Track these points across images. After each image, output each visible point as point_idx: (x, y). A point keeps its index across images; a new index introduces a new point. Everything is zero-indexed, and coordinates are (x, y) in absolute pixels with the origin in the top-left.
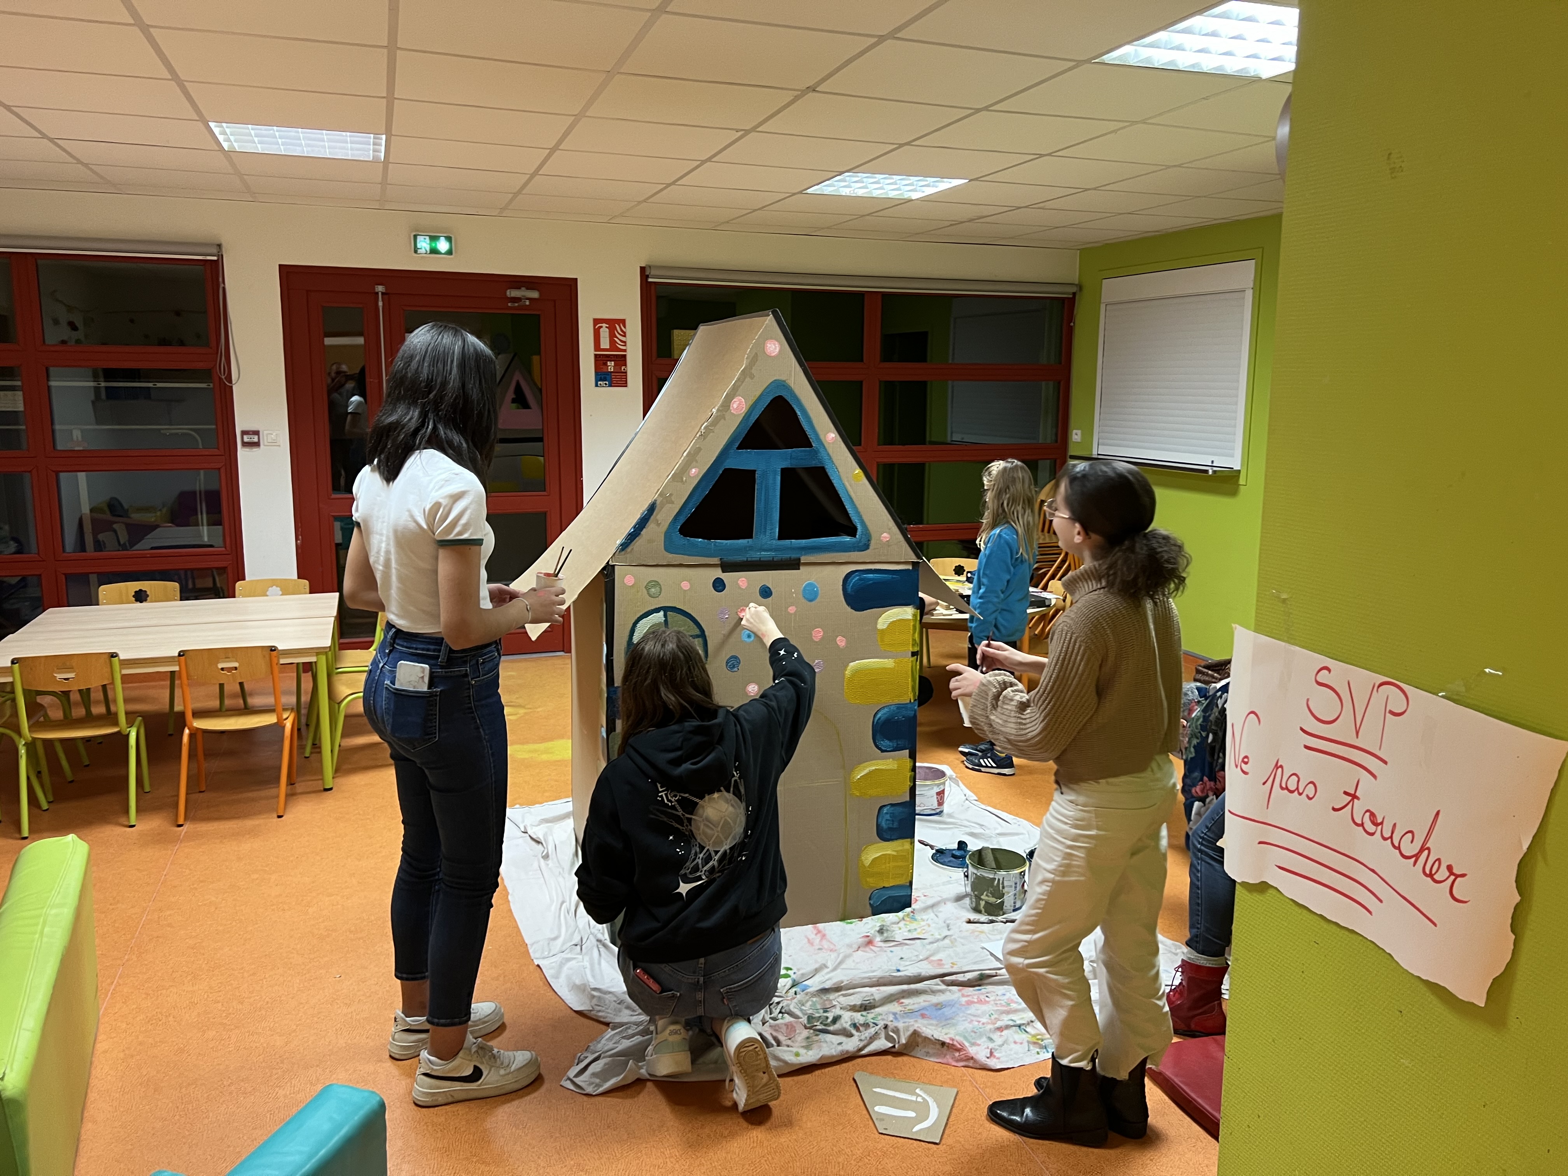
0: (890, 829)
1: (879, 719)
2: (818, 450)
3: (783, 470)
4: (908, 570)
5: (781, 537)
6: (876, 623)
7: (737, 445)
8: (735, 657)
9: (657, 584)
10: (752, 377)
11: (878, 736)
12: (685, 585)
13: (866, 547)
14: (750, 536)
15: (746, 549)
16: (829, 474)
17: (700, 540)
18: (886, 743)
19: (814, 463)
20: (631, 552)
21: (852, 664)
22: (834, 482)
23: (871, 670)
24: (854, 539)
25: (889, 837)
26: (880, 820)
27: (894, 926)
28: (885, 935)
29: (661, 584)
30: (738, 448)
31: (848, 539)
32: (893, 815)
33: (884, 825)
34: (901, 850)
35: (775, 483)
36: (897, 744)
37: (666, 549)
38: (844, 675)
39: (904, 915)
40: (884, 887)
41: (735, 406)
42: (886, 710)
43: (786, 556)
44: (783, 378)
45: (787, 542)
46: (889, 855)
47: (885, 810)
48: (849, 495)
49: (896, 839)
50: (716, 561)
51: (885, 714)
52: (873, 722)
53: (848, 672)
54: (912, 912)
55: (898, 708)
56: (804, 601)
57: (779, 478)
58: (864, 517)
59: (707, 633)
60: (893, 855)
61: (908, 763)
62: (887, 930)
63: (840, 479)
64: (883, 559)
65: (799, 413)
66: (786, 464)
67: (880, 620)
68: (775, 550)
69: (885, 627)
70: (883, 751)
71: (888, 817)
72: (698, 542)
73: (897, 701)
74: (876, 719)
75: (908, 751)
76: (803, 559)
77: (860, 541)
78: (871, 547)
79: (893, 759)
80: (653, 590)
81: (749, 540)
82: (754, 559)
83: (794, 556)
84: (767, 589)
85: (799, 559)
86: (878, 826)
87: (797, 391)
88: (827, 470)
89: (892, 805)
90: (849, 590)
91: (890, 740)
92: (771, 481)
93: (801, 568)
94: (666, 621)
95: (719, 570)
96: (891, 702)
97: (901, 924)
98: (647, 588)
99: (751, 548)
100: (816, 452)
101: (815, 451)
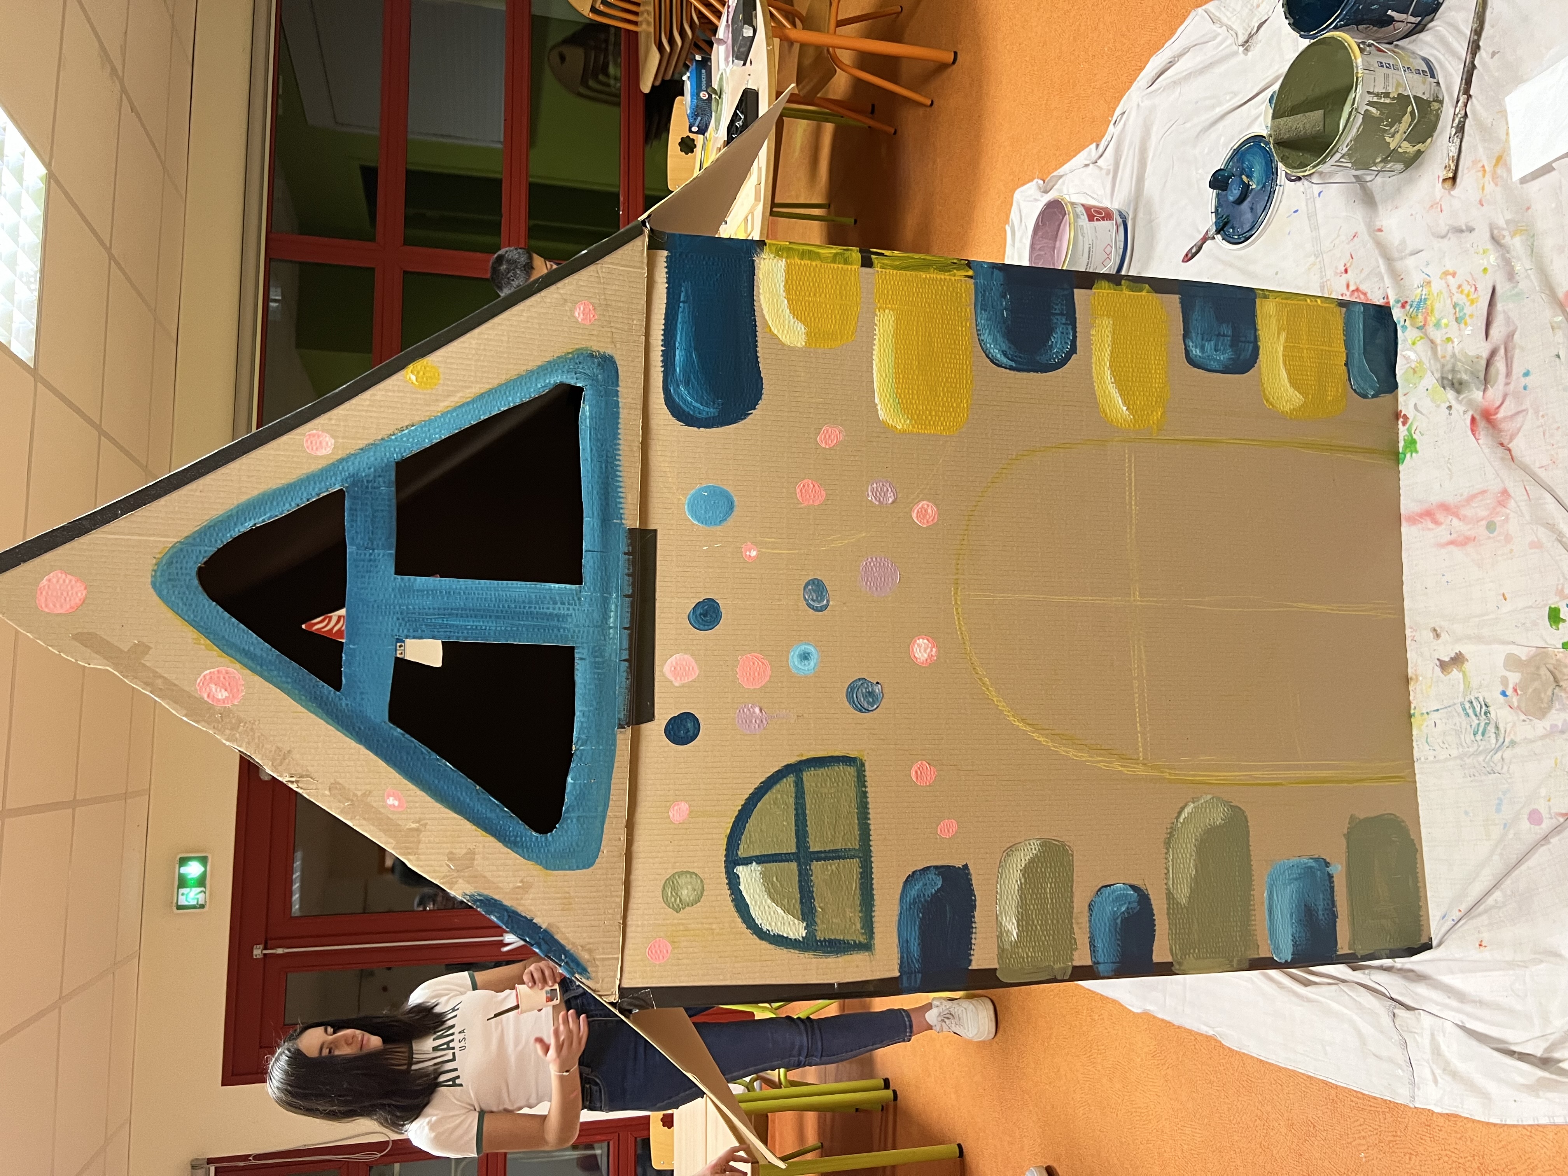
0: (1234, 344)
1: (1005, 354)
2: (350, 476)
3: (401, 570)
4: (669, 259)
5: (578, 580)
6: (792, 349)
7: (327, 689)
8: (851, 690)
9: (671, 884)
10: (142, 649)
11: (1043, 359)
12: (679, 812)
13: (607, 364)
14: (568, 653)
15: (599, 664)
16: (416, 450)
17: (569, 780)
18: (1057, 342)
19: (387, 491)
20: (590, 951)
21: (882, 414)
22: (436, 439)
23: (897, 365)
24: (587, 394)
25: (1251, 346)
26: (1214, 365)
27: (1440, 354)
28: (1465, 377)
29: (671, 872)
30: (337, 686)
31: (586, 409)
32: (1206, 336)
33: (1223, 357)
34: (1278, 321)
35: (433, 592)
36: (1062, 314)
37: (588, 864)
38: (903, 433)
39: (1413, 325)
40: (1346, 365)
41: (222, 694)
42: (986, 337)
43: (621, 565)
44: (149, 564)
45: (589, 562)
46: (1285, 348)
47: (1196, 352)
48: (473, 401)
49: (1256, 330)
50: (624, 738)
51: (995, 341)
52: (1011, 368)
53: (900, 423)
54: (1403, 306)
55: (984, 308)
56: (731, 521)
57: (420, 580)
58: (532, 365)
59: (793, 760)
60: (1286, 341)
61: (1102, 291)
62: (1453, 371)
63: (430, 422)
64: (639, 322)
65: (248, 526)
66: (386, 559)
67: (786, 339)
68: (605, 589)
69: (801, 328)
70: (1073, 350)
71: (1209, 346)
72: (574, 785)
73: (970, 309)
74: (1004, 360)
75: (1076, 291)
76: (631, 521)
77: (593, 378)
78: (609, 352)
79: (1092, 326)
80: (685, 892)
81: (577, 656)
82: (625, 645)
83: (622, 545)
84: (699, 611)
85: (631, 531)
86: (1226, 370)
87: (190, 527)
88: (407, 454)
89: (1186, 336)
90: (712, 411)
91: (1050, 331)
92: (428, 602)
93: (652, 527)
94: (761, 860)
95: (646, 727)
96: (970, 324)
97: (1438, 336)
98: (678, 907)
99: (597, 652)
100: (356, 480)
101: (354, 484)
